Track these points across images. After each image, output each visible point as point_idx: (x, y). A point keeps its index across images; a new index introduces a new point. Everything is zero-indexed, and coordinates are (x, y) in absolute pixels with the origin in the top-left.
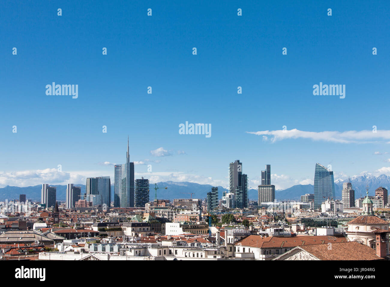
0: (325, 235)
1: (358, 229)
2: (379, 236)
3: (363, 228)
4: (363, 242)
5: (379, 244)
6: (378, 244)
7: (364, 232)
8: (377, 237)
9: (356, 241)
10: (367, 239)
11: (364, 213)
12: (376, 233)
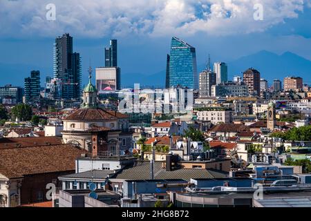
0: (54, 135)
1: (74, 127)
2: (95, 137)
3: (79, 126)
4: (79, 144)
5: (96, 146)
6: (94, 147)
7: (81, 130)
8: (94, 137)
9: (70, 143)
10: (85, 140)
11: (85, 105)
12: (92, 133)
